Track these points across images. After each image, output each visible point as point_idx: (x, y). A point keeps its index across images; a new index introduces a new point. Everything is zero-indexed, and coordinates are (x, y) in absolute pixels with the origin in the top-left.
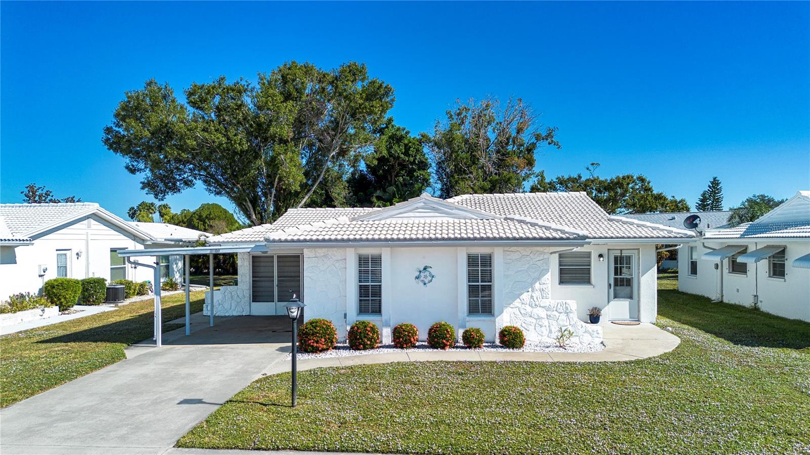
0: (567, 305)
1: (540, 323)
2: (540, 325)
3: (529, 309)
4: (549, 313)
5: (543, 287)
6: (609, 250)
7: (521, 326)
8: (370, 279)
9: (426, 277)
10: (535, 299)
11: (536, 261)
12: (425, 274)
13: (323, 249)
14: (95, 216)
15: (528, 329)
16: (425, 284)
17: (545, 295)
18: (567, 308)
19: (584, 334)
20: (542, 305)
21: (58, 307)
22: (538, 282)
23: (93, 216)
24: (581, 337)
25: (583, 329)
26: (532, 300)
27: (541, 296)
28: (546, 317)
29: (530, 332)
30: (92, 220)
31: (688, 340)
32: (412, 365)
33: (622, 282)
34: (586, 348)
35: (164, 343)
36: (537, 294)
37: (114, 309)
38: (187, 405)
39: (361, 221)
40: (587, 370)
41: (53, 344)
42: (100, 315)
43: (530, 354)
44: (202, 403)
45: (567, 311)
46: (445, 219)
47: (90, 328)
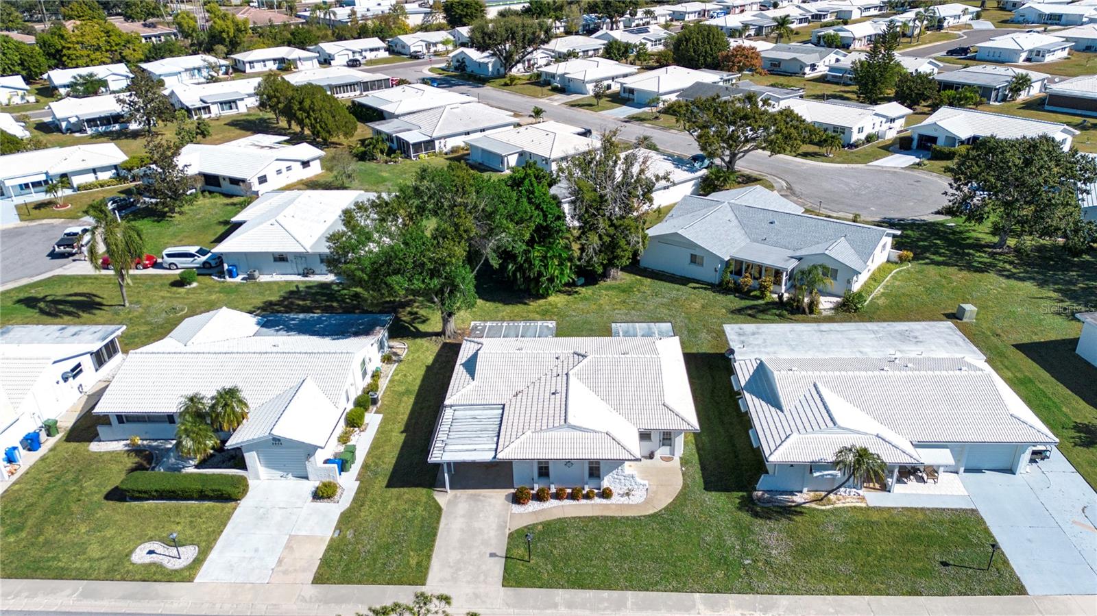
9: (569, 464)
16: (569, 467)
20: (621, 475)
28: (623, 479)
31: (685, 486)
32: (566, 522)
33: (667, 439)
34: (638, 497)
35: (450, 489)
36: (620, 471)
37: (381, 416)
38: (493, 559)
39: (538, 432)
40: (632, 525)
41: (397, 489)
42: (382, 431)
43: (614, 507)
44: (497, 556)
45: (633, 477)
46: (578, 432)
47: (395, 459)
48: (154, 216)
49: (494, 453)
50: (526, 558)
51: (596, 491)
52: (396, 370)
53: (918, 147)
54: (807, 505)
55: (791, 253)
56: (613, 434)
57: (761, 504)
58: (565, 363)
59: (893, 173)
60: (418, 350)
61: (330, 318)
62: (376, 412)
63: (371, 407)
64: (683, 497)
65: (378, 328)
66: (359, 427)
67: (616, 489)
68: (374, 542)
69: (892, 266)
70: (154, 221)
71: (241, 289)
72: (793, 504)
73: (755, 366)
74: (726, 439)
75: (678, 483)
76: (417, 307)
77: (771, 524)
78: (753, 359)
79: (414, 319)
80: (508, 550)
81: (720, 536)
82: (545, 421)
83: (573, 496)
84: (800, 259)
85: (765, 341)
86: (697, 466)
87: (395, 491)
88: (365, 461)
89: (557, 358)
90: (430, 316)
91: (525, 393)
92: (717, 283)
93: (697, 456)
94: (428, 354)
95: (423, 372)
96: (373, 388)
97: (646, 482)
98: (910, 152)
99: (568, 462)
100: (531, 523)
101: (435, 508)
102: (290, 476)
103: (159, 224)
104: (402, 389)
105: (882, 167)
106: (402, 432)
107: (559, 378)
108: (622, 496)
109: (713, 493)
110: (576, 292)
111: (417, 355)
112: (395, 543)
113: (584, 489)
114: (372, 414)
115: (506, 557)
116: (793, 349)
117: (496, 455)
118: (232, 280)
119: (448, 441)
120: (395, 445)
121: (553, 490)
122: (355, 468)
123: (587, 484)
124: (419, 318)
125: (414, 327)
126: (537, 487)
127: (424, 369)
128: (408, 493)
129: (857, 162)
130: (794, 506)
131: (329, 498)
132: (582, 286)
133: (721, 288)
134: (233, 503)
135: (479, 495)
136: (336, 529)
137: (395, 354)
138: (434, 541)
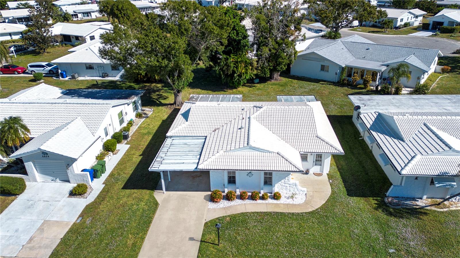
3: (283, 184)
4: (290, 186)
5: (288, 179)
12: (250, 174)
16: (250, 177)
20: (288, 183)
26: (285, 182)
31: (333, 193)
32: (247, 215)
33: (318, 160)
34: (300, 199)
35: (166, 191)
36: (286, 180)
37: (129, 146)
38: (191, 242)
39: (228, 151)
40: (296, 219)
41: (129, 190)
42: (128, 155)
43: (282, 206)
44: (194, 240)
45: (296, 185)
46: (257, 152)
47: (132, 171)
48: (34, 54)
49: (196, 165)
50: (217, 242)
51: (269, 195)
52: (144, 121)
53: (432, 29)
54: (429, 208)
55: (382, 63)
56: (282, 153)
57: (392, 206)
58: (248, 113)
59: (422, 38)
60: (159, 112)
61: (106, 91)
62: (126, 144)
63: (123, 141)
64: (332, 200)
65: (133, 96)
66: (112, 151)
67: (283, 193)
68: (104, 227)
69: (439, 75)
70: (33, 56)
71: (66, 83)
72: (417, 207)
73: (375, 116)
74: (357, 163)
75: (328, 191)
76: (163, 92)
77: (404, 221)
78: (373, 112)
79: (160, 97)
80: (203, 235)
81: (365, 230)
82: (233, 144)
83: (253, 197)
84: (388, 66)
85: (378, 103)
86: (340, 180)
87: (128, 191)
88: (112, 172)
89: (243, 110)
90: (169, 96)
91: (221, 129)
92: (336, 81)
93: (339, 173)
94: (164, 114)
95: (160, 123)
96: (126, 129)
97: (305, 189)
98: (428, 31)
99: (250, 172)
100: (222, 216)
101: (154, 204)
102: (58, 180)
103: (36, 57)
104: (145, 131)
105: (416, 36)
106: (140, 155)
107: (244, 120)
108: (288, 198)
109: (355, 198)
110: (254, 86)
111: (158, 114)
112: (120, 228)
113: (260, 193)
114: (123, 145)
115: (201, 241)
116: (398, 107)
117: (197, 166)
118: (63, 79)
119: (165, 158)
120: (134, 163)
121: (238, 193)
122: (104, 177)
123: (262, 189)
124: (163, 97)
125: (159, 101)
126: (226, 191)
127: (161, 121)
128: (136, 193)
129: (401, 34)
130: (418, 209)
131: (81, 195)
132: (258, 83)
133: (340, 83)
134: (13, 197)
135: (186, 196)
136: (79, 216)
137: (145, 114)
138: (148, 227)
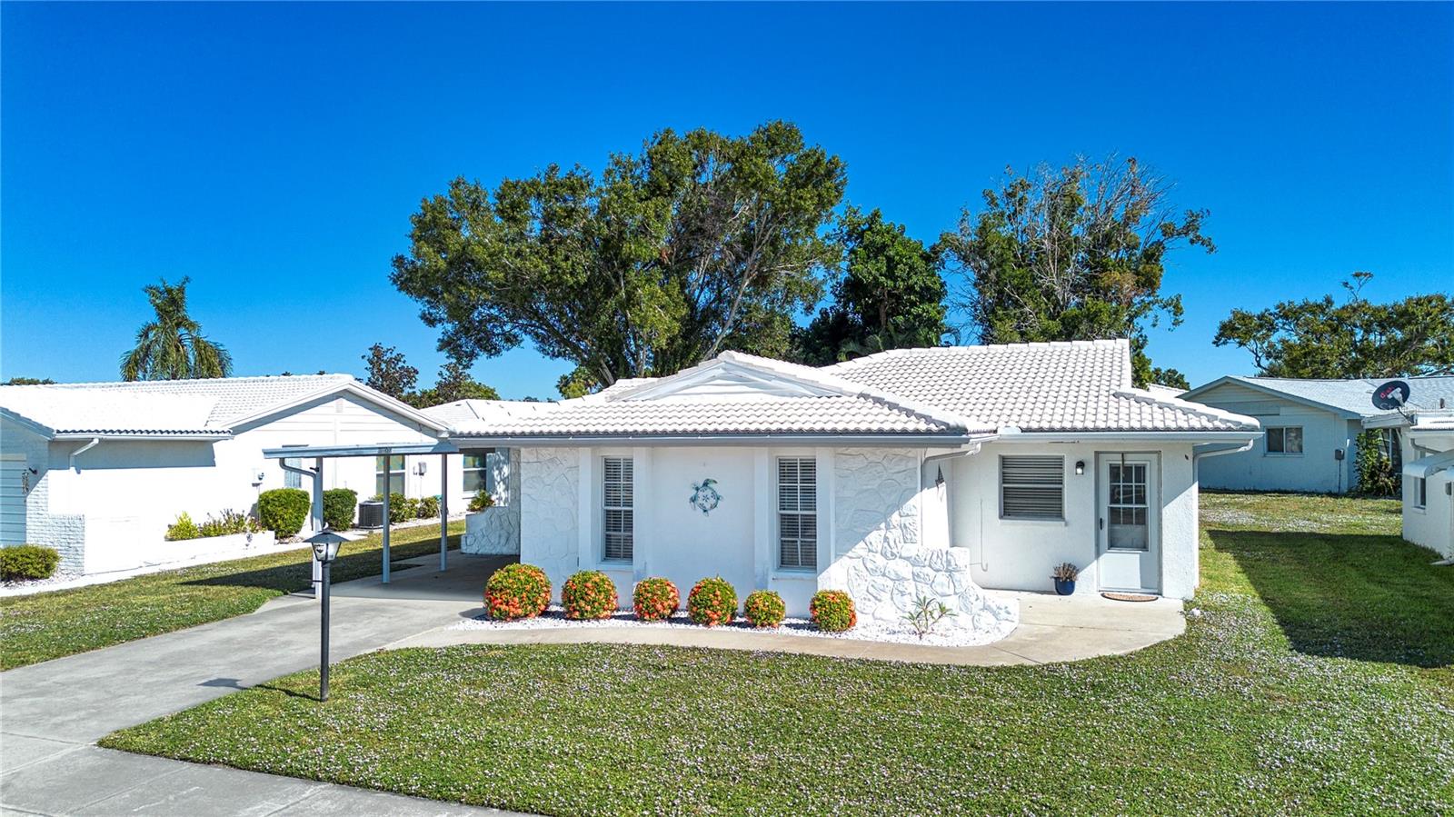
0: (949, 557)
1: (901, 588)
2: (901, 592)
3: (880, 561)
4: (917, 570)
5: (907, 521)
6: (1097, 453)
7: (868, 591)
8: (622, 501)
9: (706, 498)
10: (892, 543)
11: (894, 473)
12: (705, 494)
13: (550, 449)
14: (346, 394)
15: (879, 597)
16: (705, 511)
17: (909, 537)
18: (949, 562)
19: (981, 613)
20: (903, 555)
21: (273, 533)
22: (897, 512)
23: (347, 394)
24: (976, 617)
25: (980, 604)
26: (886, 545)
27: (902, 537)
28: (911, 577)
29: (882, 603)
30: (344, 400)
31: (1194, 635)
33: (1127, 516)
36: (895, 533)
38: (205, 688)
41: (195, 586)
44: (231, 686)
45: (950, 568)
64: (1178, 651)
67: (867, 602)
86: (1263, 619)
92: (1345, 491)
100: (476, 643)
